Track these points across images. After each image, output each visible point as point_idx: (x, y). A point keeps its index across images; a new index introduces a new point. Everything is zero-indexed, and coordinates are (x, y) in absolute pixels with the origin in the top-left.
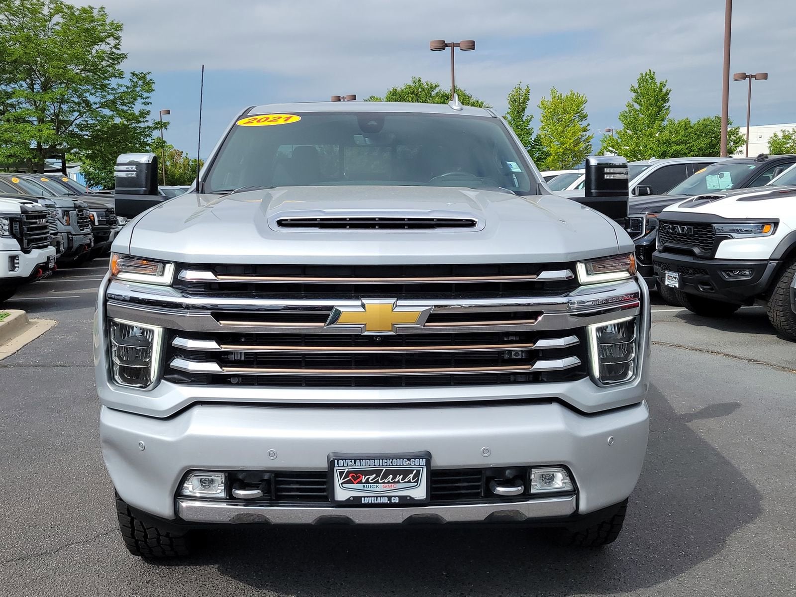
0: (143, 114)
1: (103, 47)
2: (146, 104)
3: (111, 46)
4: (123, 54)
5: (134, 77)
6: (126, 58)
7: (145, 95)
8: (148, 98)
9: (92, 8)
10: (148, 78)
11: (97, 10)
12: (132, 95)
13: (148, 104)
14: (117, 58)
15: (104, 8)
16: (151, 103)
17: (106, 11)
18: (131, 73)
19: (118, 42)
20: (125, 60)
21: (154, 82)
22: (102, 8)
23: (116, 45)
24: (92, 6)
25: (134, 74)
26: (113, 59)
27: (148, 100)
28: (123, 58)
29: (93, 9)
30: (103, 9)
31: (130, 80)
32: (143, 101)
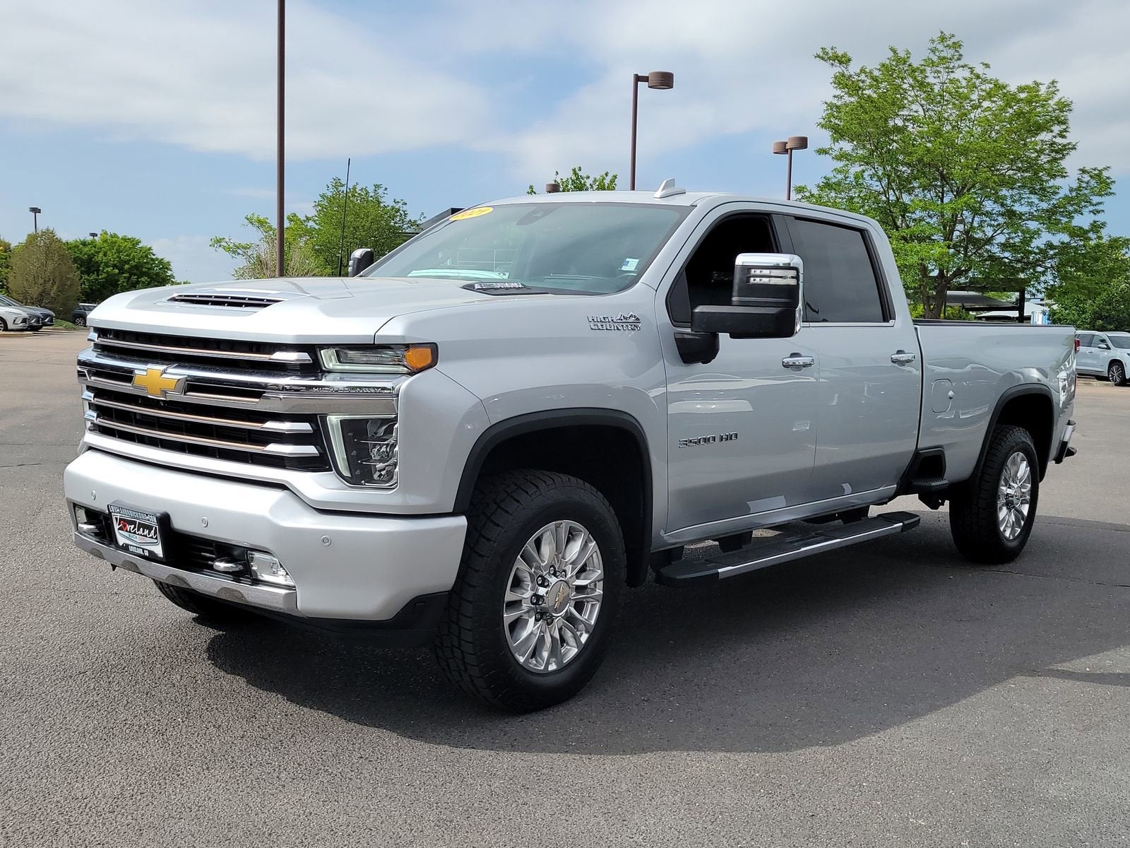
0: (1096, 227)
1: (1045, 136)
2: (1095, 212)
3: (1054, 134)
4: (1069, 144)
5: (1084, 175)
6: (1075, 149)
7: (1095, 199)
8: (1101, 203)
9: (1037, 84)
10: (1105, 174)
11: (1045, 86)
12: (1078, 199)
13: (1099, 212)
14: (1061, 150)
15: (1056, 82)
16: (1103, 211)
17: (1058, 86)
18: (1080, 170)
19: (1064, 127)
20: (1072, 152)
21: (1113, 182)
22: (1053, 82)
23: (1061, 132)
24: (1038, 81)
25: (1084, 171)
26: (1057, 152)
27: (1099, 208)
28: (1069, 148)
29: (1040, 86)
30: (1055, 84)
31: (1078, 179)
32: (1091, 208)
